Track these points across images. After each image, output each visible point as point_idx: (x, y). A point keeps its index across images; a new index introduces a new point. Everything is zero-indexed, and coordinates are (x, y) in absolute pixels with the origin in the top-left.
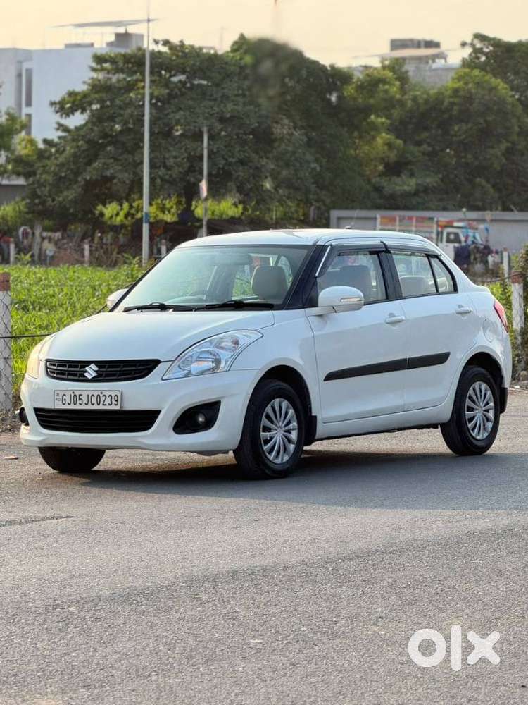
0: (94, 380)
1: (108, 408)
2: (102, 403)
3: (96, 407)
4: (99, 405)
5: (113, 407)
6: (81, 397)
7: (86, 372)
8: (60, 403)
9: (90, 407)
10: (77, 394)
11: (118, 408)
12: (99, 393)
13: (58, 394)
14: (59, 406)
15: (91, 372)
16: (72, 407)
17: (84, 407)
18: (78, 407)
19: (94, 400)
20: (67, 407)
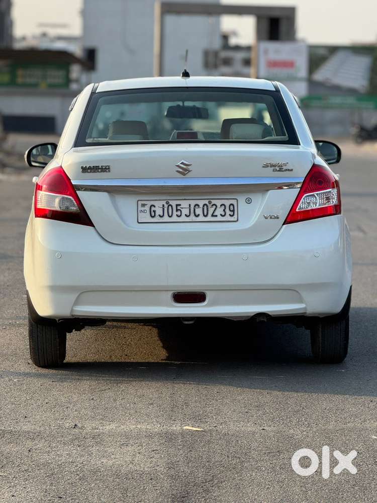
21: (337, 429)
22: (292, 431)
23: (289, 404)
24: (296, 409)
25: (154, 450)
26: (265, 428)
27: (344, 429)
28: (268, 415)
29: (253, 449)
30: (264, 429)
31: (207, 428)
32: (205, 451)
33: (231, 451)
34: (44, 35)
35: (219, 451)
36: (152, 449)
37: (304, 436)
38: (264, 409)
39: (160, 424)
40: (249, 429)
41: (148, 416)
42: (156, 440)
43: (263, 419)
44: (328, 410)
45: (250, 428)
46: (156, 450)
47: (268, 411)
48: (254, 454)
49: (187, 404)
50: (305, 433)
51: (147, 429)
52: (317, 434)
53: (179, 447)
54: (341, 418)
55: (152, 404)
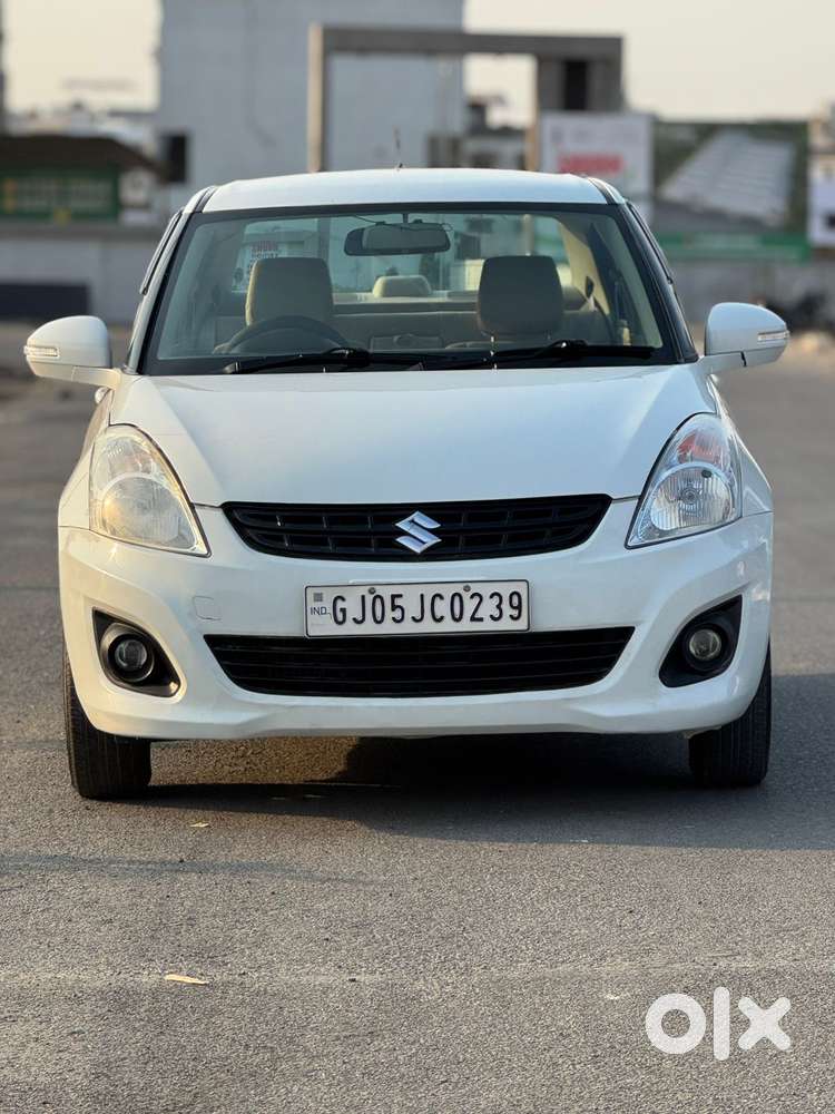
0: (430, 555)
1: (488, 626)
2: (468, 614)
3: (448, 627)
4: (457, 620)
5: (506, 625)
6: (398, 602)
7: (403, 533)
8: (329, 619)
9: (428, 627)
10: (386, 593)
11: (521, 625)
12: (459, 588)
13: (318, 597)
14: (323, 627)
15: (418, 533)
16: (369, 629)
17: (408, 628)
18: (389, 628)
19: (442, 608)
20: (350, 629)
21: (529, 978)
22: (420, 985)
23: (435, 920)
24: (446, 931)
25: (75, 1033)
26: (357, 978)
27: (544, 978)
28: (376, 945)
29: (312, 1029)
30: (354, 980)
31: (220, 976)
32: (194, 1034)
33: (258, 1034)
34: (78, 107)
35: (229, 1033)
36: (72, 1029)
37: (444, 996)
38: (371, 932)
39: (114, 969)
40: (321, 979)
41: (91, 949)
42: (87, 1009)
43: (360, 956)
44: (522, 933)
45: (325, 976)
46: (79, 1032)
47: (378, 936)
48: (310, 1040)
49: (192, 922)
50: (449, 989)
51: (78, 981)
52: (477, 990)
53: (137, 1025)
54: (548, 952)
55: (110, 921)
